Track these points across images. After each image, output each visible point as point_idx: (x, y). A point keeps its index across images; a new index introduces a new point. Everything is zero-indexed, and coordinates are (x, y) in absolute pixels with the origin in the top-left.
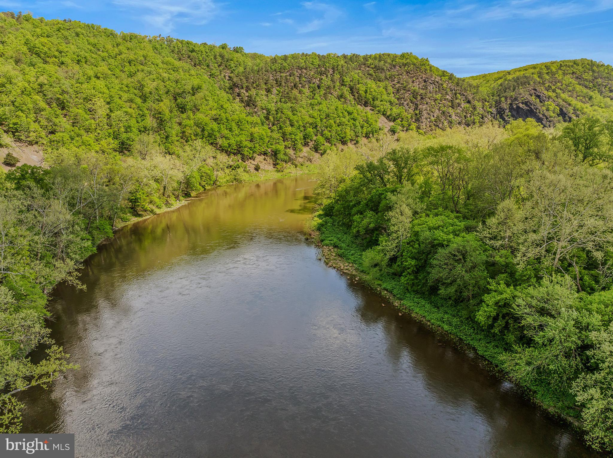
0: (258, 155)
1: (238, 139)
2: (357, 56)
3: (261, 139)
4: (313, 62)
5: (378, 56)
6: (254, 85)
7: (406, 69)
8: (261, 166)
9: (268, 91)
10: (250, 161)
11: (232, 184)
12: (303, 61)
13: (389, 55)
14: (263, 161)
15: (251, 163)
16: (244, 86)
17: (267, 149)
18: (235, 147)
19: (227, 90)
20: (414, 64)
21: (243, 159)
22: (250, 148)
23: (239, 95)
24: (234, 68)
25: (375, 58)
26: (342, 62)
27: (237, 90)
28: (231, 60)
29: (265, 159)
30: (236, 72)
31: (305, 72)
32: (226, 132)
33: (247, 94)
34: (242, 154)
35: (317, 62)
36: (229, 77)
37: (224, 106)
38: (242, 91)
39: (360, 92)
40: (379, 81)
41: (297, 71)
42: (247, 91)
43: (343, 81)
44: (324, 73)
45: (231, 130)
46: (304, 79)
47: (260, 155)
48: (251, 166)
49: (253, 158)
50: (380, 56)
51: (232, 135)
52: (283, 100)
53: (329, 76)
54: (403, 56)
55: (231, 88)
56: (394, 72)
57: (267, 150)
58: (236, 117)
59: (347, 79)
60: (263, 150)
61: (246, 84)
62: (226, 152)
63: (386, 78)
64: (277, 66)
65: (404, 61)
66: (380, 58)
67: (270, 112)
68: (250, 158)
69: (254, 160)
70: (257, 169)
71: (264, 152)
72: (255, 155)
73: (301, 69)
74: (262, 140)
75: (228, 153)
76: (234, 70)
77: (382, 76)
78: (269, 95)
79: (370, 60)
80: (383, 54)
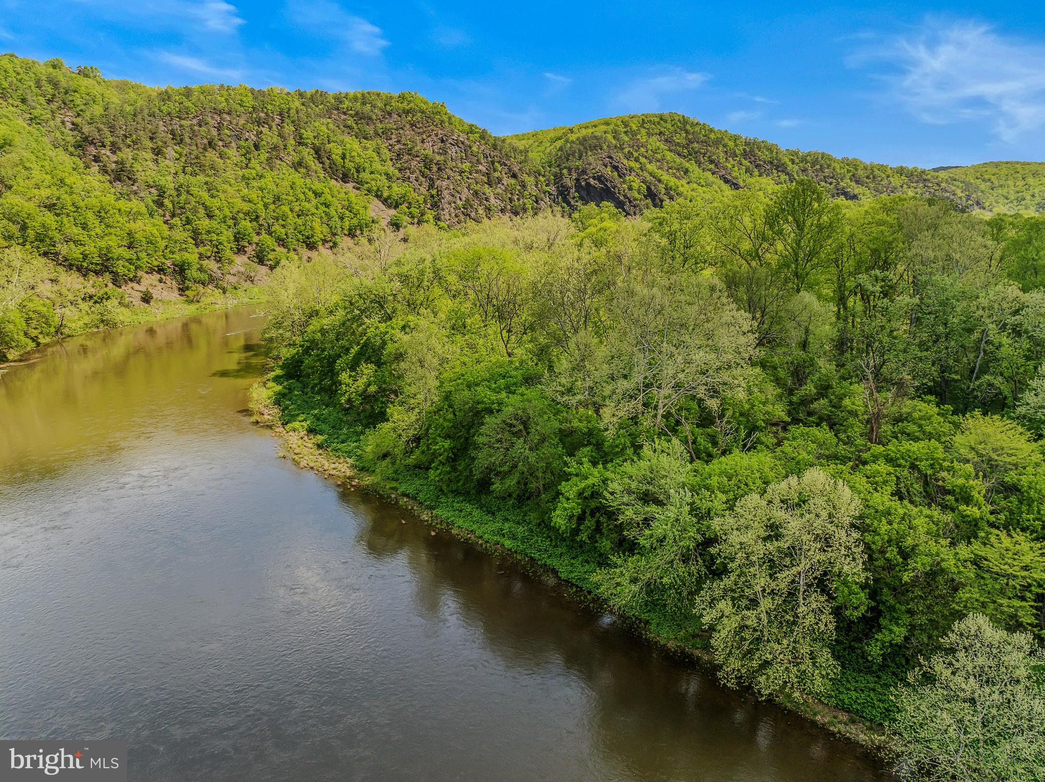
0: (147, 273)
1: (102, 244)
2: (323, 94)
3: (150, 242)
4: (241, 100)
5: (359, 95)
6: (128, 141)
7: (409, 118)
8: (155, 293)
9: (158, 152)
10: (131, 284)
11: (95, 330)
12: (223, 99)
13: (378, 95)
14: (157, 283)
15: (132, 288)
16: (107, 142)
17: (164, 260)
18: (97, 260)
19: (71, 149)
20: (423, 112)
21: (115, 282)
22: (130, 261)
23: (97, 159)
24: (83, 107)
25: (355, 99)
26: (297, 104)
27: (92, 150)
28: (75, 91)
29: (161, 281)
30: (88, 115)
31: (228, 119)
32: (76, 231)
33: (114, 158)
34: (112, 272)
35: (249, 101)
36: (73, 124)
37: (67, 181)
38: (103, 152)
39: (333, 156)
40: (366, 138)
41: (212, 118)
42: (114, 153)
43: (301, 138)
44: (264, 123)
45: (84, 226)
46: (227, 131)
47: (151, 273)
48: (134, 293)
49: (136, 280)
50: (363, 95)
51: (90, 236)
52: (189, 169)
53: (274, 128)
54: (402, 97)
55: (80, 146)
56: (390, 124)
57: (163, 263)
58: (94, 201)
59: (308, 134)
60: (156, 263)
61: (111, 139)
62: (79, 269)
63: (377, 134)
64: (172, 107)
65: (405, 106)
66: (364, 98)
67: (164, 192)
68: (131, 280)
69: (139, 283)
70: (147, 299)
71: (158, 266)
72: (140, 273)
73: (221, 113)
74: (153, 244)
75: (84, 272)
76: (81, 110)
77: (370, 130)
78: (160, 159)
79: (347, 103)
80: (368, 93)
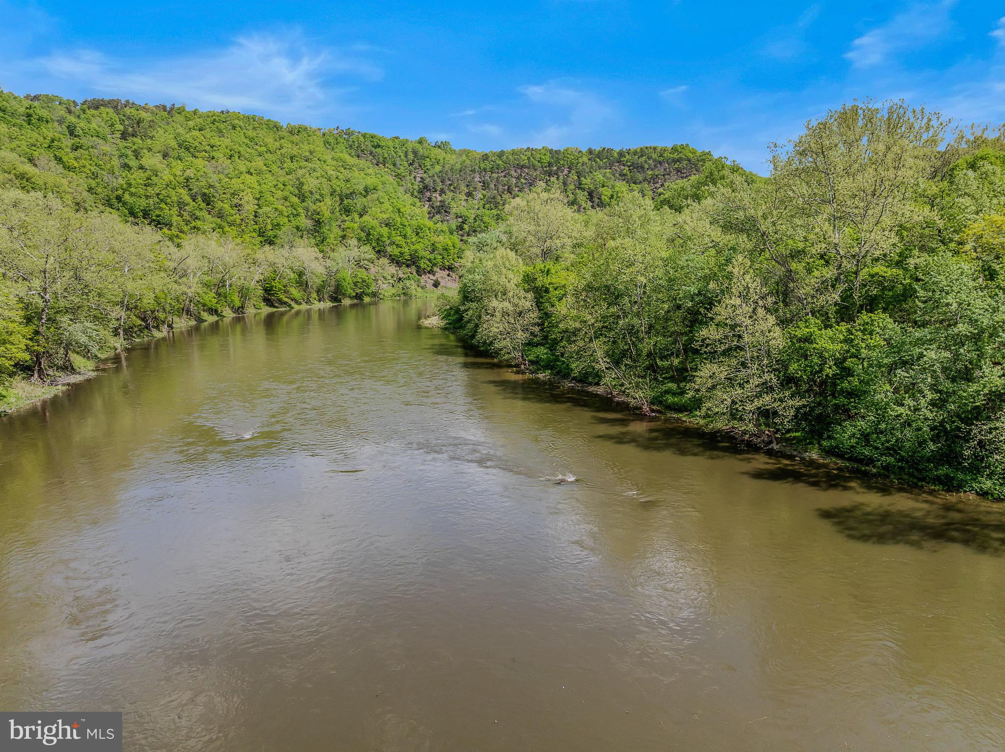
0: (441, 269)
1: (413, 247)
2: (610, 151)
3: (446, 249)
4: (540, 158)
5: (638, 150)
6: (452, 188)
7: (676, 166)
8: (442, 283)
9: (469, 194)
10: (428, 275)
11: (398, 298)
12: (526, 158)
13: (655, 149)
14: (446, 276)
15: (429, 278)
16: (438, 189)
17: (453, 262)
18: (408, 257)
19: (416, 194)
20: (689, 160)
21: (419, 273)
22: (430, 260)
23: (430, 200)
24: (429, 167)
25: (635, 153)
26: (585, 159)
27: (428, 194)
28: (428, 157)
29: (448, 275)
30: (431, 173)
31: (527, 172)
32: (398, 239)
33: (439, 198)
34: (418, 266)
35: (547, 159)
36: (421, 178)
37: (402, 210)
38: (434, 195)
39: (603, 197)
40: (635, 183)
41: (516, 171)
42: (440, 195)
43: (580, 184)
44: (554, 174)
45: (405, 237)
46: (523, 181)
47: (444, 270)
48: (428, 280)
49: (431, 272)
50: (641, 149)
51: (407, 243)
52: (487, 206)
53: (561, 177)
54: (674, 149)
55: (422, 192)
56: (659, 171)
57: (452, 264)
58: (414, 222)
59: (587, 181)
60: (447, 264)
61: (441, 187)
62: (397, 263)
63: (645, 180)
64: (488, 165)
65: (675, 156)
66: (642, 153)
67: (466, 220)
68: (429, 272)
69: (434, 275)
70: (436, 285)
71: (448, 266)
72: (435, 269)
73: (522, 167)
74: (447, 251)
75: (399, 264)
76: (427, 169)
77: (640, 177)
78: (470, 199)
79: (627, 157)
80: (646, 148)
